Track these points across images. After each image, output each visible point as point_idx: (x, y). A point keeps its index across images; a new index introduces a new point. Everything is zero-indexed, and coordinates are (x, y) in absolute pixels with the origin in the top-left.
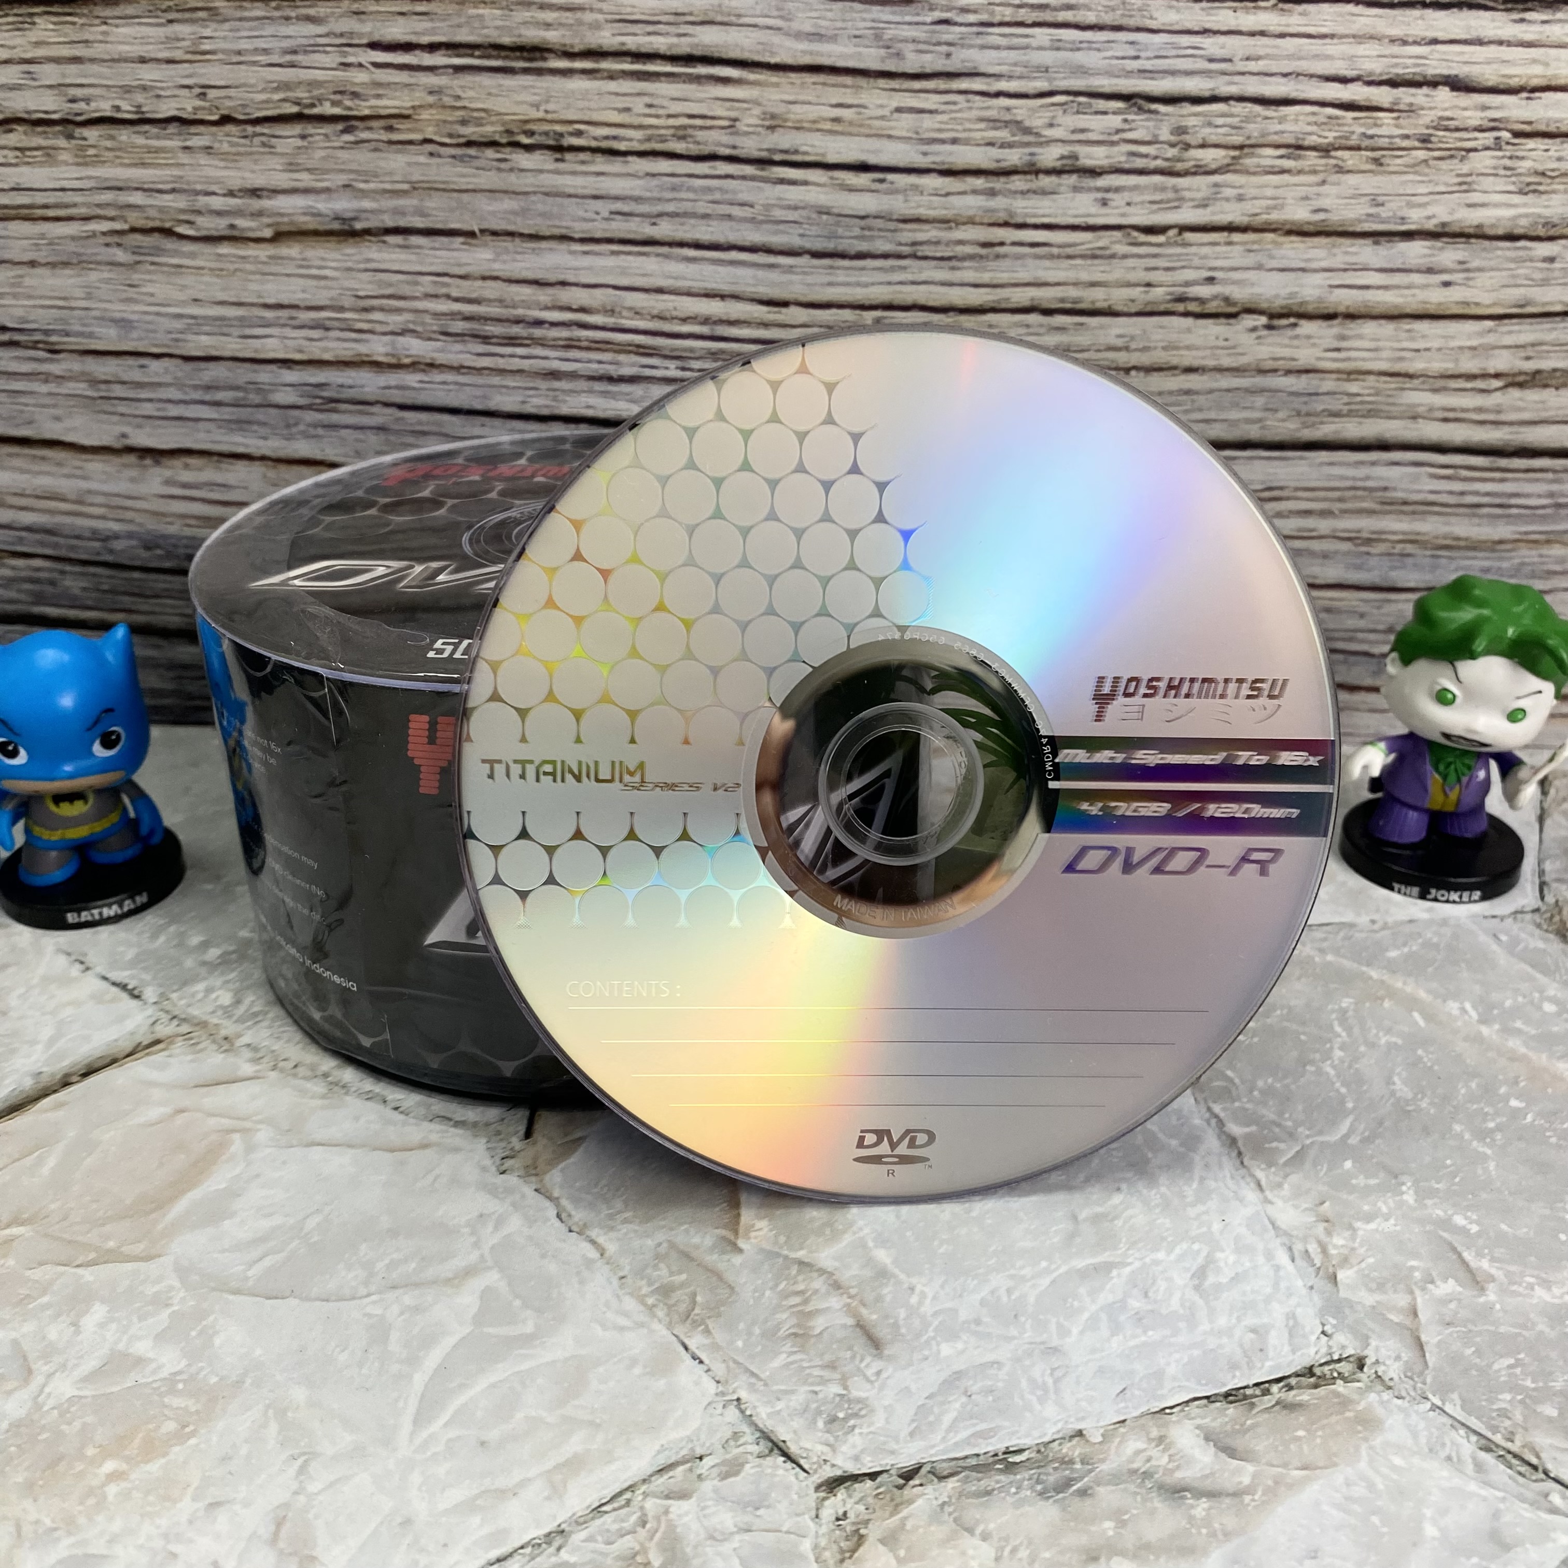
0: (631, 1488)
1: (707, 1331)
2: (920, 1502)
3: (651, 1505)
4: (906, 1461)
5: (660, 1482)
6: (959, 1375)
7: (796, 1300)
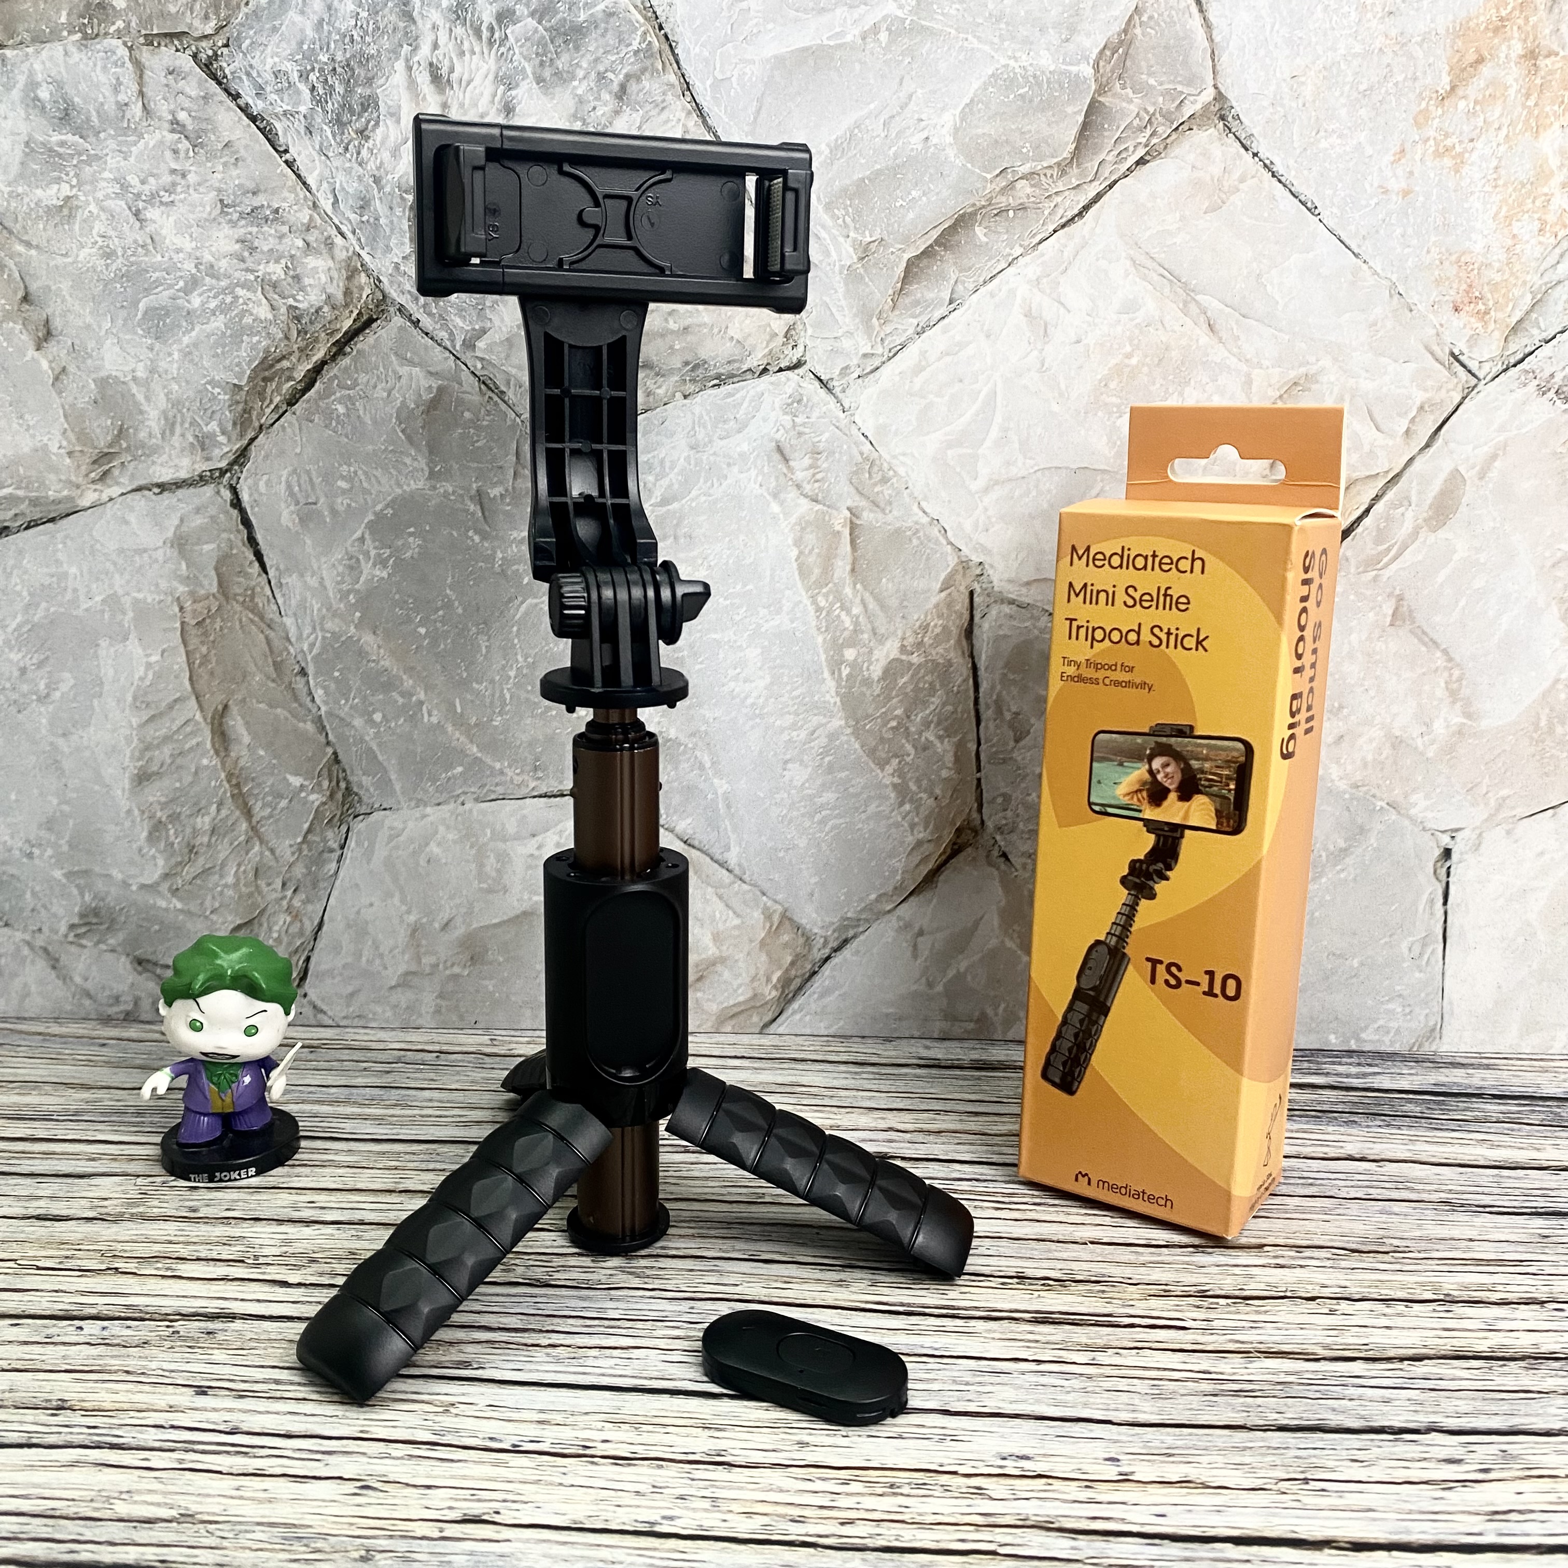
0: (890, 359)
1: (862, 454)
2: (760, 355)
3: (879, 350)
4: (765, 378)
5: (877, 363)
6: (739, 431)
7: (819, 476)
